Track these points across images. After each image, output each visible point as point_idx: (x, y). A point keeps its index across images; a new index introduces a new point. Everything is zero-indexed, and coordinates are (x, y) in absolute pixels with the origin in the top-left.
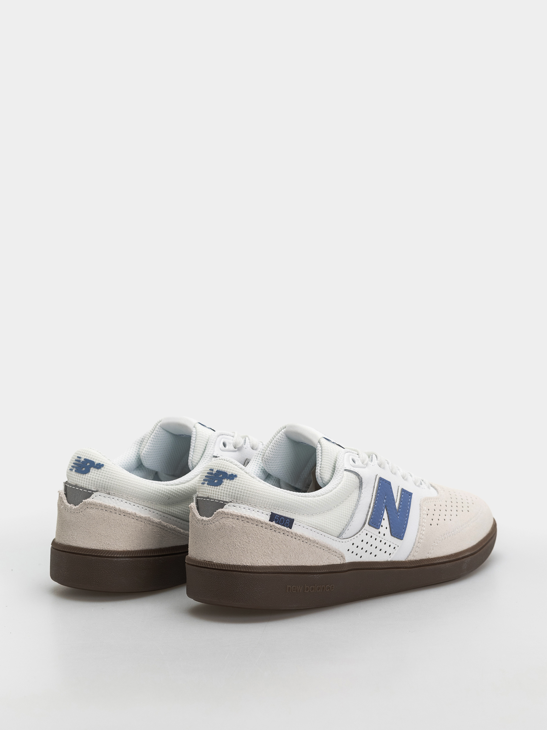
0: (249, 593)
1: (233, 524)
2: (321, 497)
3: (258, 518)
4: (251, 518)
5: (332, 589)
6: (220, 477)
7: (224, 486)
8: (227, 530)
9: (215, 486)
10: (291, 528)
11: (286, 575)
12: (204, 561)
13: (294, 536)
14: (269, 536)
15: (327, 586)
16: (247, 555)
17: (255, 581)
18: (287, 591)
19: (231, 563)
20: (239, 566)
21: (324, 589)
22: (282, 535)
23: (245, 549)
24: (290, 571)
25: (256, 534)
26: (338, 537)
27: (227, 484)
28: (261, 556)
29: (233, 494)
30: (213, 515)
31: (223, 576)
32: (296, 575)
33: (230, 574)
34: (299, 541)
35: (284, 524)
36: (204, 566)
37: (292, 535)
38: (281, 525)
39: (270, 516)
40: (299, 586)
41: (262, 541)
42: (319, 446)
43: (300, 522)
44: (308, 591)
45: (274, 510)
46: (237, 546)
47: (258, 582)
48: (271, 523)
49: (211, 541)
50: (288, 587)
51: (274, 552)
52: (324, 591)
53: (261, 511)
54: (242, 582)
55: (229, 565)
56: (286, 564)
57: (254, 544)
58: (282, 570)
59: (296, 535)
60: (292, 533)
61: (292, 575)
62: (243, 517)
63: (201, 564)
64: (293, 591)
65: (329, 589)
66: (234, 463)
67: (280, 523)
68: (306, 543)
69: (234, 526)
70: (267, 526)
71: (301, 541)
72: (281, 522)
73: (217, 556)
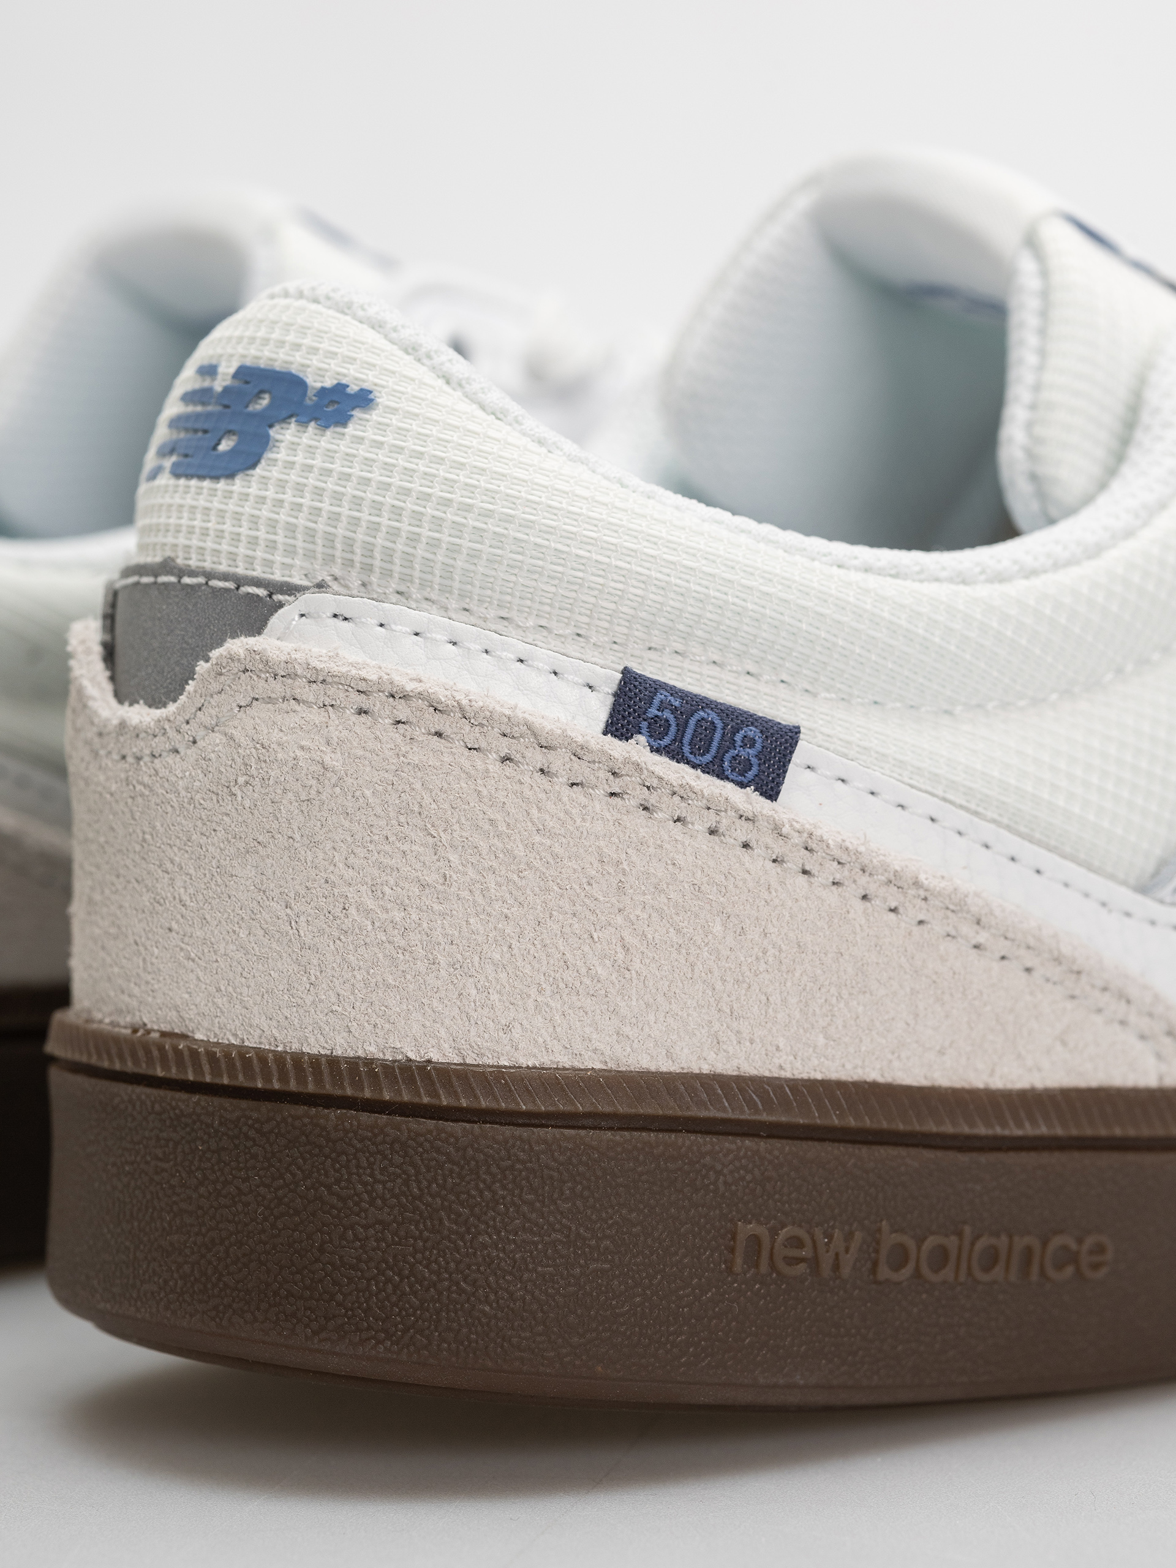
0: (438, 1274)
1: (328, 750)
2: (1017, 588)
3: (514, 708)
4: (464, 702)
5: (1096, 1266)
6: (254, 415)
7: (275, 473)
8: (285, 791)
9: (216, 478)
10: (770, 790)
11: (729, 1144)
12: (135, 1031)
13: (797, 858)
14: (602, 843)
15: (1057, 1241)
16: (431, 979)
17: (488, 1178)
18: (739, 1261)
19: (312, 1040)
20: (369, 1062)
21: (1035, 1269)
22: (704, 842)
23: (414, 937)
24: (765, 1117)
25: (502, 827)
26: (1143, 889)
27: (300, 458)
28: (533, 992)
29: (340, 531)
30: (190, 687)
31: (247, 1137)
32: (812, 1150)
33: (297, 1123)
34: (832, 896)
35: (719, 758)
36: (130, 1067)
37: (778, 848)
38: (694, 766)
39: (610, 700)
40: (837, 1233)
41: (543, 877)
42: (1027, 266)
43: (845, 756)
44: (907, 1272)
45: (652, 655)
46: (353, 911)
47: (504, 1187)
48: (617, 748)
49: (179, 883)
50: (741, 1237)
51: (637, 965)
52: (1034, 1276)
53: (543, 656)
54: (384, 1183)
55: (298, 1059)
56: (735, 1062)
57: (480, 900)
58: (701, 1104)
59: (812, 845)
60: (777, 830)
61: (777, 1143)
62: (405, 697)
63: (114, 1051)
64: (787, 1270)
65: (1069, 1270)
66: (361, 313)
67: (686, 749)
68: (893, 910)
69: (333, 760)
70: (582, 772)
71: (851, 893)
72: (701, 745)
73: (219, 990)
